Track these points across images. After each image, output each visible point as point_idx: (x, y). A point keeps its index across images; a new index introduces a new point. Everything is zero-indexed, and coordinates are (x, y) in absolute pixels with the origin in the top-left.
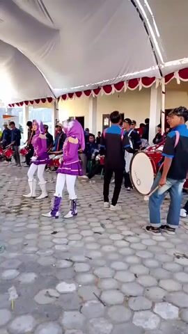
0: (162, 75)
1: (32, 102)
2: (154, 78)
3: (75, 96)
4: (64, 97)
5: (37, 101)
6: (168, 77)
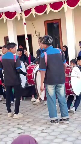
0: (22, 10)
2: (15, 13)
6: (27, 12)
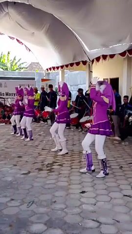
1: (67, 66)
4: (98, 59)
5: (72, 65)
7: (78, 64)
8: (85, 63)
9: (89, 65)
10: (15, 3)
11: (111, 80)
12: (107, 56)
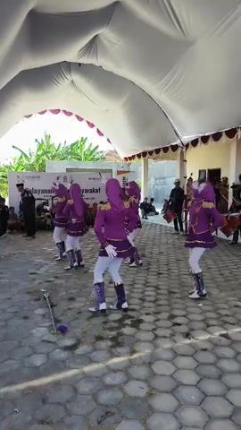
1: (151, 153)
3: (211, 140)
4: (195, 143)
5: (158, 151)
7: (166, 150)
8: (175, 148)
9: (182, 152)
10: (80, 64)
11: (210, 171)
12: (208, 137)
